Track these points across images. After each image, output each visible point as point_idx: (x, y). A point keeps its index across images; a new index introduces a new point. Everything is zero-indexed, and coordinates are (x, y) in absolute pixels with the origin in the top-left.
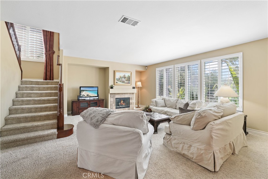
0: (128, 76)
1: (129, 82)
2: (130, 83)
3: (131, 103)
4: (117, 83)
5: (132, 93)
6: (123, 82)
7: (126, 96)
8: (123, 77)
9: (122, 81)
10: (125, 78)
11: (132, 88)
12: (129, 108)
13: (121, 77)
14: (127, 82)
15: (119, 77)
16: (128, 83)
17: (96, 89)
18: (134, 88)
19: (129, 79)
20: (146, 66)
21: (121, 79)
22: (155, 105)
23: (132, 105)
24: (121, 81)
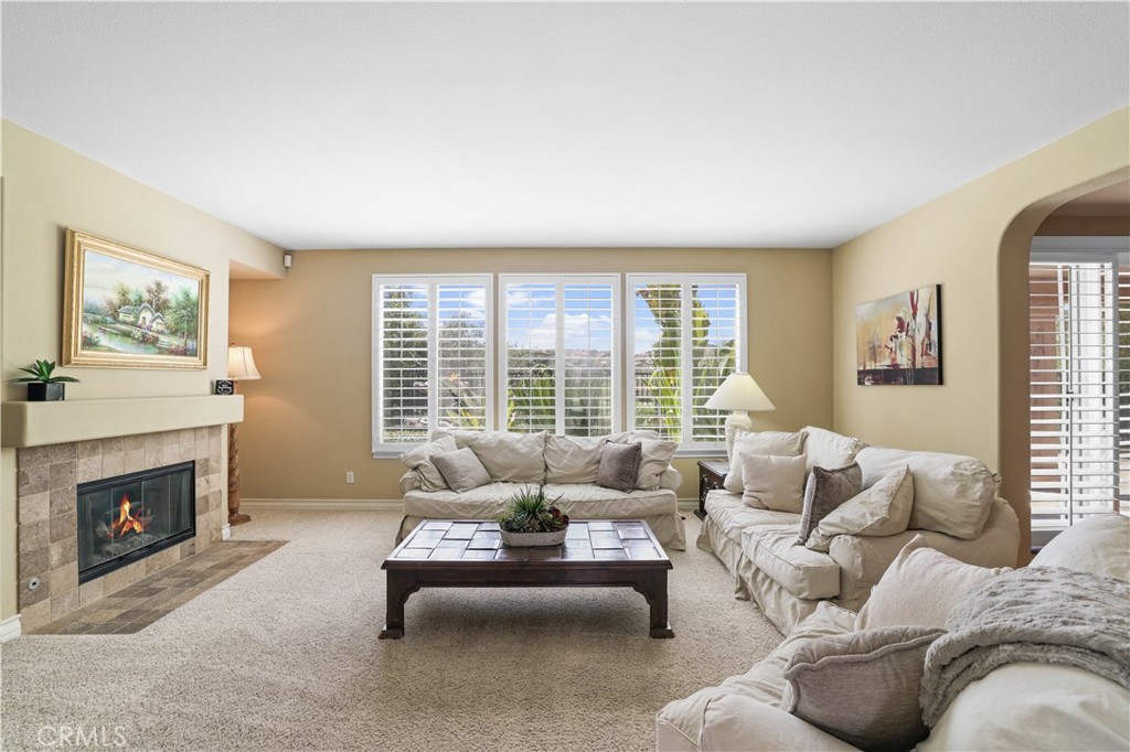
0: (181, 297)
1: (191, 344)
2: (194, 353)
3: (206, 498)
4: (89, 343)
5: (211, 427)
6: (147, 341)
7: (171, 455)
8: (146, 296)
9: (137, 333)
10: (160, 307)
11: (207, 389)
12: (190, 541)
13: (132, 297)
14: (176, 342)
15: (116, 298)
16: (184, 352)
18: (222, 388)
19: (189, 321)
20: (287, 252)
21: (131, 319)
22: (439, 482)
23: (212, 513)
24: (127, 335)
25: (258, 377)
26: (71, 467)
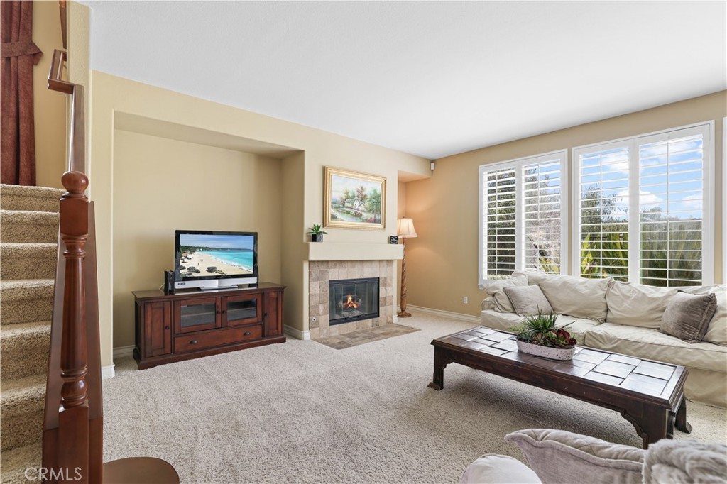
0: (372, 193)
1: (377, 217)
2: (379, 222)
3: (385, 298)
4: (333, 217)
5: (387, 261)
6: (357, 216)
7: (367, 273)
8: (356, 194)
9: (353, 212)
10: (363, 199)
11: (386, 241)
12: (376, 319)
13: (351, 195)
14: (370, 216)
15: (344, 196)
16: (374, 221)
17: (248, 242)
18: (393, 240)
19: (377, 204)
20: (433, 161)
21: (350, 205)
22: (509, 307)
23: (388, 307)
24: (348, 213)
25: (415, 236)
26: (327, 272)
